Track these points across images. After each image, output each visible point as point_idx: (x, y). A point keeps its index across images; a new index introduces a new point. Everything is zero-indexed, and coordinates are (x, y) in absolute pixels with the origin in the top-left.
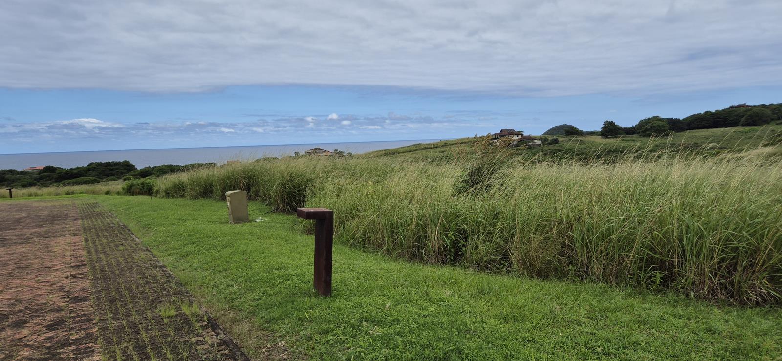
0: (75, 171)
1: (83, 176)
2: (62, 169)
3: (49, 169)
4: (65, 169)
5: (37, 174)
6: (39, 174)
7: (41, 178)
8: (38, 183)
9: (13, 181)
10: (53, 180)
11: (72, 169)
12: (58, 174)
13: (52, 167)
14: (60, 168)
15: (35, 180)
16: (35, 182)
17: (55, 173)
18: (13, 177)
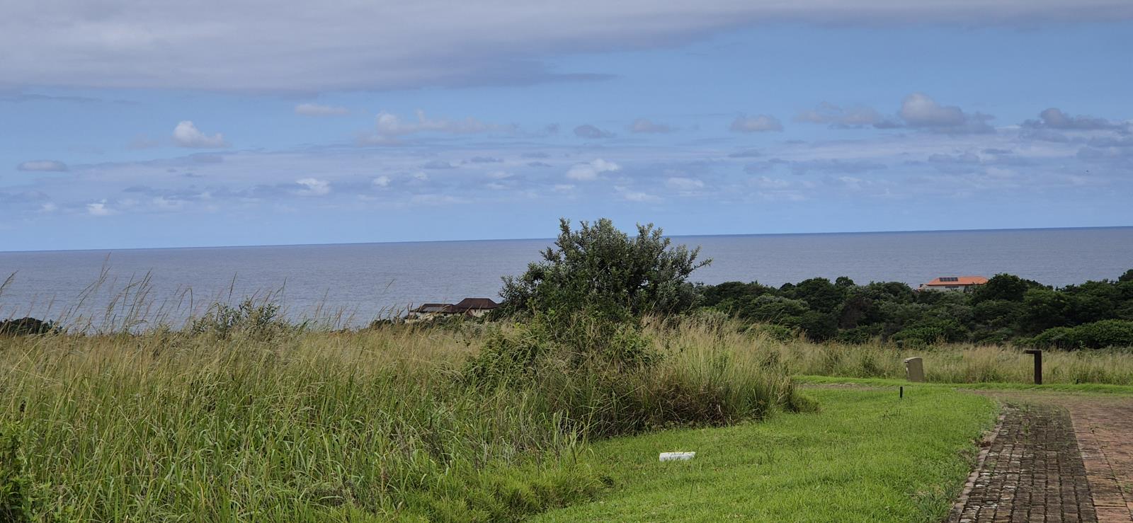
0: (1083, 299)
1: (1109, 317)
2: (1041, 287)
3: (1005, 287)
4: (1051, 287)
5: (967, 304)
6: (974, 302)
7: (980, 317)
8: (971, 335)
9: (903, 321)
10: (1016, 326)
11: (1070, 289)
12: (1031, 304)
13: (1015, 279)
14: (1035, 284)
15: (963, 322)
16: (962, 328)
17: (1021, 299)
18: (901, 308)
